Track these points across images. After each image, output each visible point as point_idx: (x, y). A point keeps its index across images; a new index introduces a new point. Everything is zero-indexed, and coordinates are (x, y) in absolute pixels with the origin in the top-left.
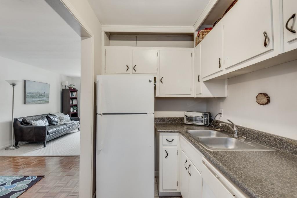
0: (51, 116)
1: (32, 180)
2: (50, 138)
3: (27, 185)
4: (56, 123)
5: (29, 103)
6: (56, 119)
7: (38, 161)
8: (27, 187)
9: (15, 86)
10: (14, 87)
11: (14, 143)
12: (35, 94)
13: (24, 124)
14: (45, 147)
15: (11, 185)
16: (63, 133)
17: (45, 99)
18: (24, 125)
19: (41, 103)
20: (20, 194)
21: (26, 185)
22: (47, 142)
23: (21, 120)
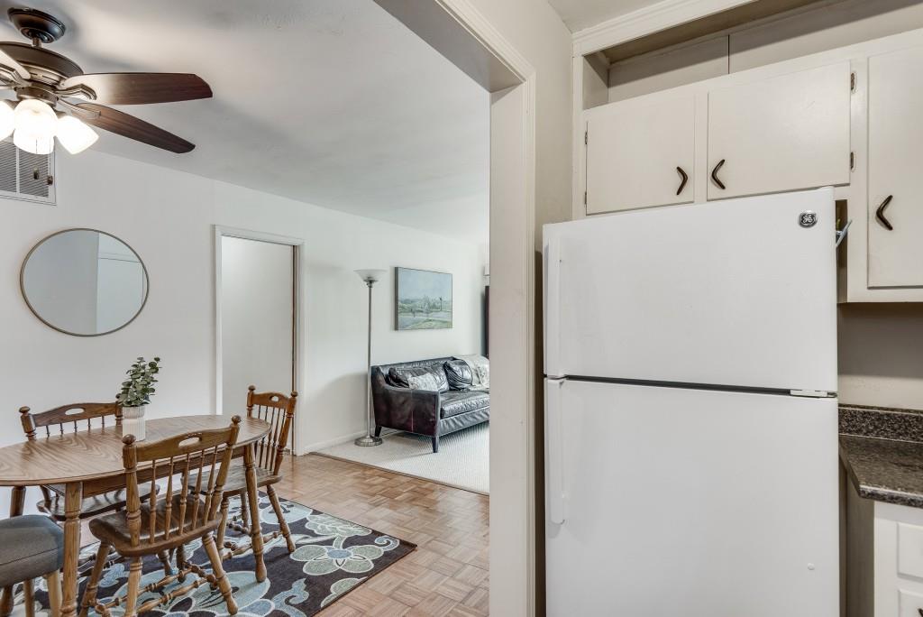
0: (456, 364)
1: (388, 549)
2: (447, 427)
3: (373, 561)
4: (466, 385)
5: (405, 328)
6: (467, 375)
7: (413, 491)
8: (372, 570)
9: (374, 285)
10: (370, 287)
11: (373, 429)
12: (418, 303)
13: (392, 382)
14: (435, 451)
15: (341, 549)
16: (481, 416)
17: (441, 315)
18: (393, 385)
19: (433, 328)
20: (353, 585)
21: (370, 560)
22: (441, 438)
23: (385, 371)
